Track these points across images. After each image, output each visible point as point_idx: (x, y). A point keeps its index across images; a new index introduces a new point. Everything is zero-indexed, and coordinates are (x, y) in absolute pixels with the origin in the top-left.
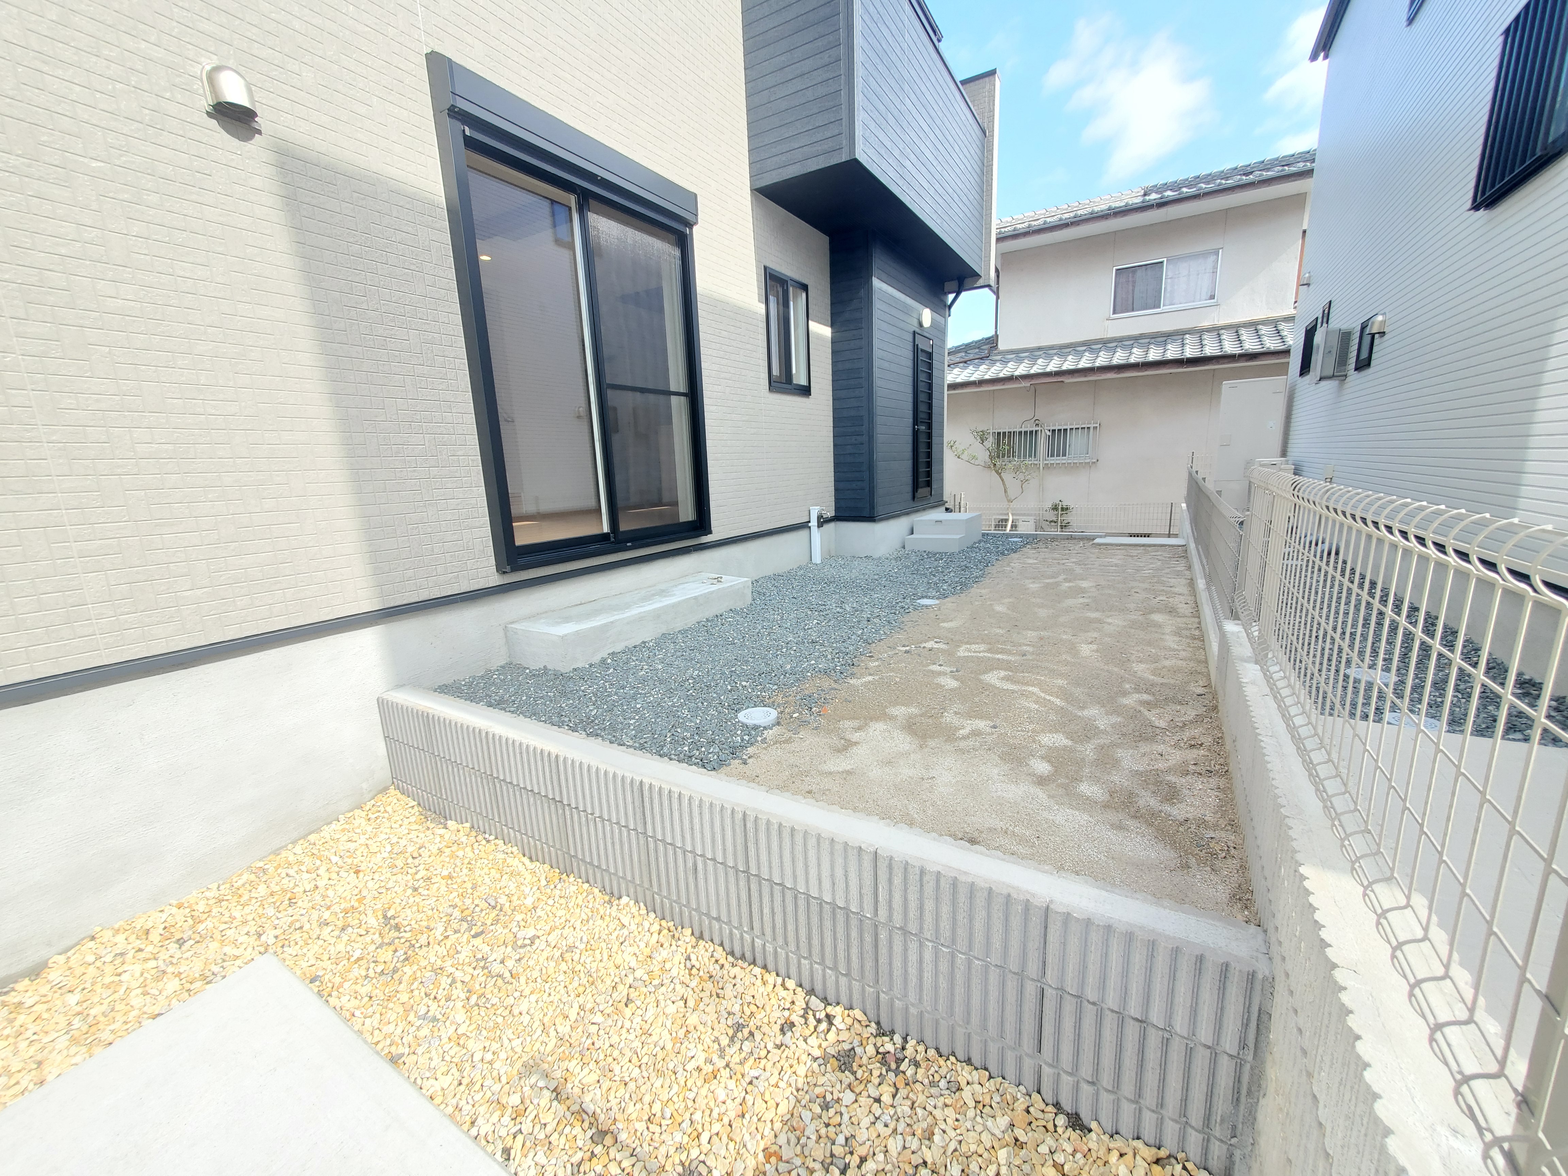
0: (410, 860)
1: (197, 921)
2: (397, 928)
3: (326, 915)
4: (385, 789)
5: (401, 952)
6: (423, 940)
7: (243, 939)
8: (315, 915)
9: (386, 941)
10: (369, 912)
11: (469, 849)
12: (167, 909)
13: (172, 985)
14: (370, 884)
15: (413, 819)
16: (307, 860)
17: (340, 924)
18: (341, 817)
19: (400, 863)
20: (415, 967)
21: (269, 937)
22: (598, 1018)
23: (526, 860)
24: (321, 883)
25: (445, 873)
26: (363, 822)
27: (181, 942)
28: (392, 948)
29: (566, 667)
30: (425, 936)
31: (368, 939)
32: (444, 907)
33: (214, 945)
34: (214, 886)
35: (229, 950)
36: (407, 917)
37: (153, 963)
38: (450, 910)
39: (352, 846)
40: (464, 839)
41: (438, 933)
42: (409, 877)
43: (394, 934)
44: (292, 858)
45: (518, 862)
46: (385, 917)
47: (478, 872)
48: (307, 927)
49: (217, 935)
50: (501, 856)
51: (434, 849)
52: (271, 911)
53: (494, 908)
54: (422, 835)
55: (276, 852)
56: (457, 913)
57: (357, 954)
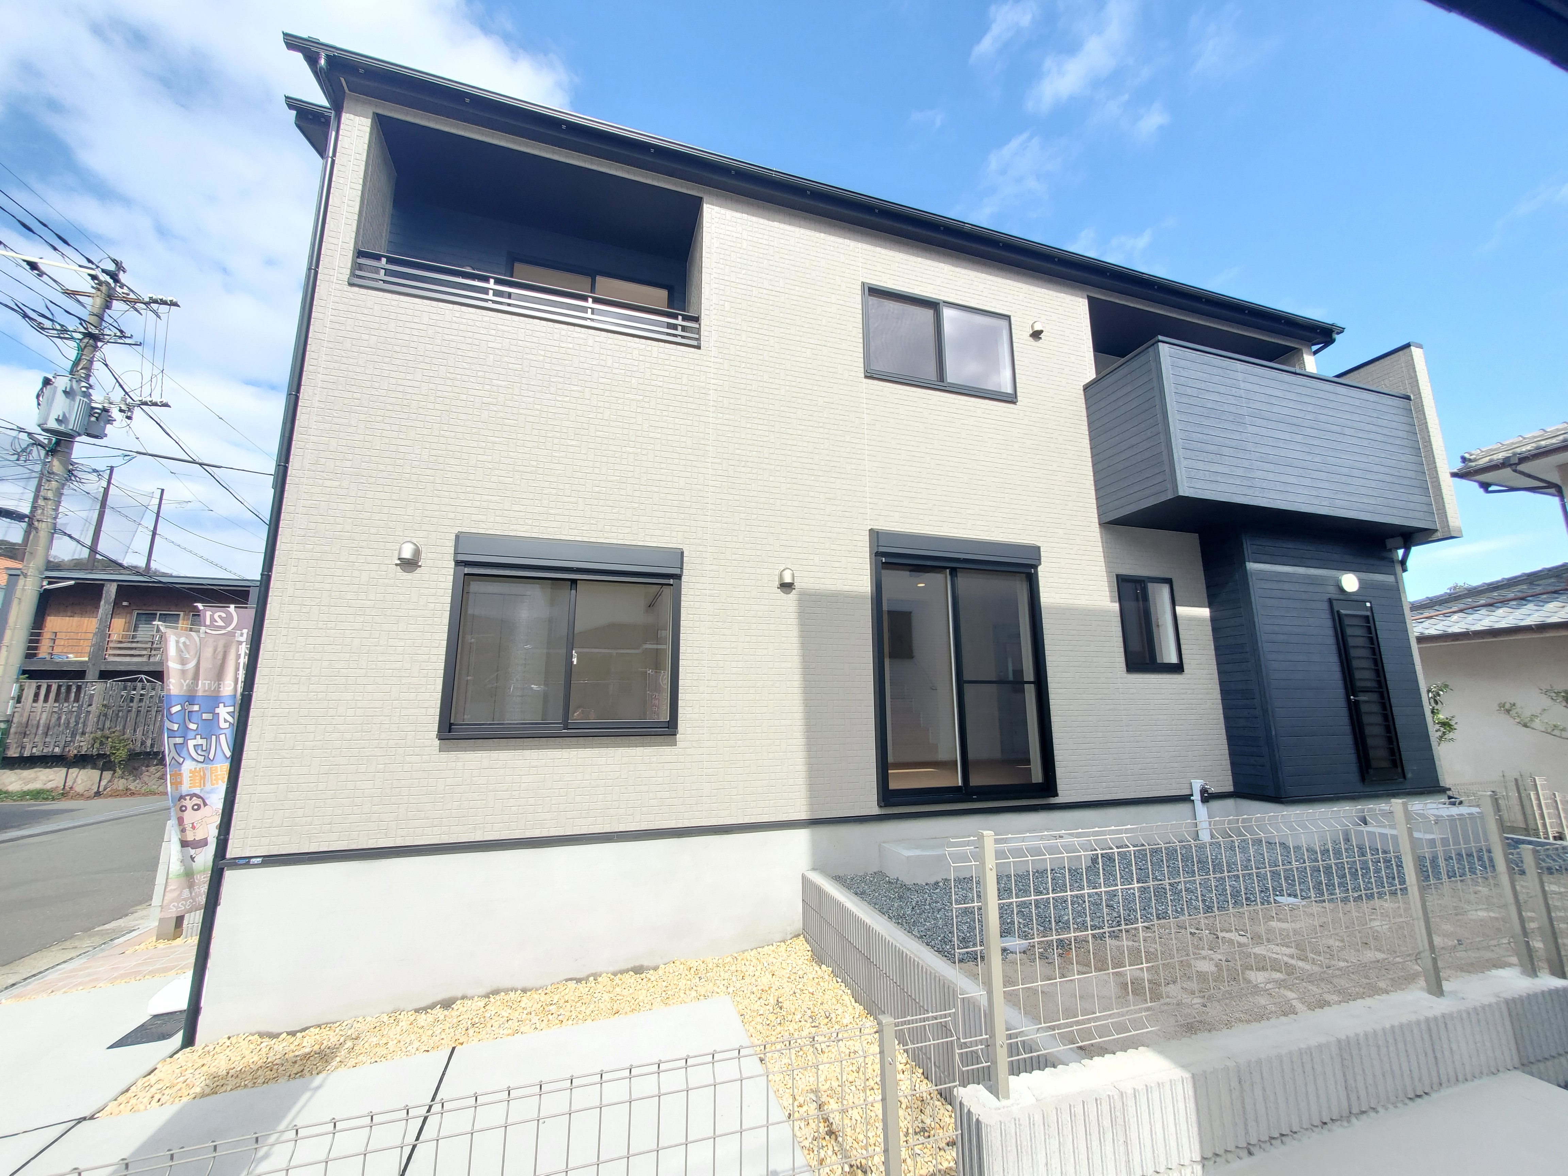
0: (797, 978)
1: (707, 972)
2: (781, 1008)
3: (755, 989)
4: (797, 936)
5: (778, 1020)
6: (790, 1018)
7: (721, 986)
8: (750, 987)
9: (775, 1012)
10: (772, 995)
11: (827, 983)
12: (699, 961)
13: (694, 993)
14: (776, 982)
15: (807, 958)
16: (754, 960)
17: (759, 996)
18: (774, 944)
19: (792, 978)
20: (782, 1028)
21: (730, 990)
22: (853, 1088)
23: (853, 1000)
24: (757, 974)
25: (811, 991)
26: (784, 951)
27: (700, 978)
28: (776, 1016)
29: (908, 882)
30: (791, 1016)
31: (768, 1007)
32: (804, 1008)
33: (711, 985)
34: (717, 958)
35: (716, 989)
36: (785, 1005)
37: (689, 982)
38: (806, 1010)
39: (775, 961)
40: (827, 977)
41: (798, 1017)
42: (794, 986)
43: (778, 1010)
44: (749, 958)
45: (848, 999)
46: (778, 1001)
47: (826, 996)
48: (745, 992)
49: (713, 981)
50: (841, 992)
51: (811, 977)
52: (734, 979)
53: (827, 1018)
54: (808, 968)
55: (743, 952)
56: (809, 1013)
57: (761, 1012)
